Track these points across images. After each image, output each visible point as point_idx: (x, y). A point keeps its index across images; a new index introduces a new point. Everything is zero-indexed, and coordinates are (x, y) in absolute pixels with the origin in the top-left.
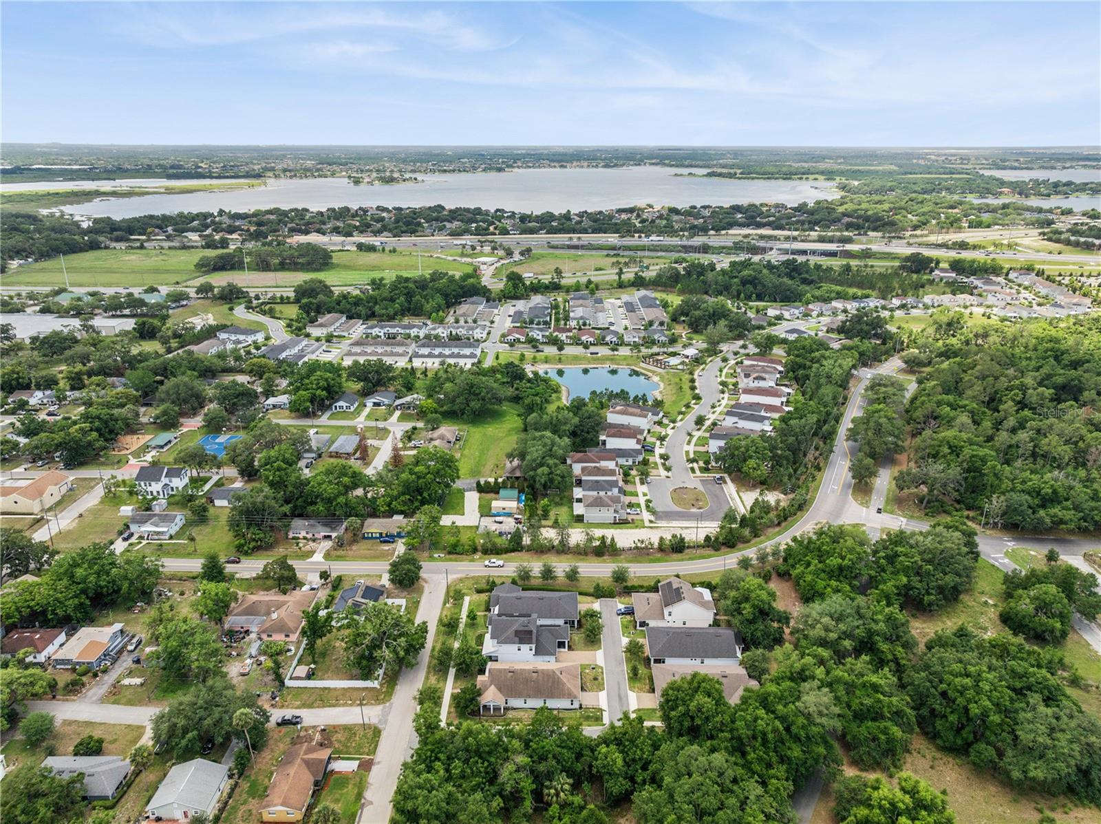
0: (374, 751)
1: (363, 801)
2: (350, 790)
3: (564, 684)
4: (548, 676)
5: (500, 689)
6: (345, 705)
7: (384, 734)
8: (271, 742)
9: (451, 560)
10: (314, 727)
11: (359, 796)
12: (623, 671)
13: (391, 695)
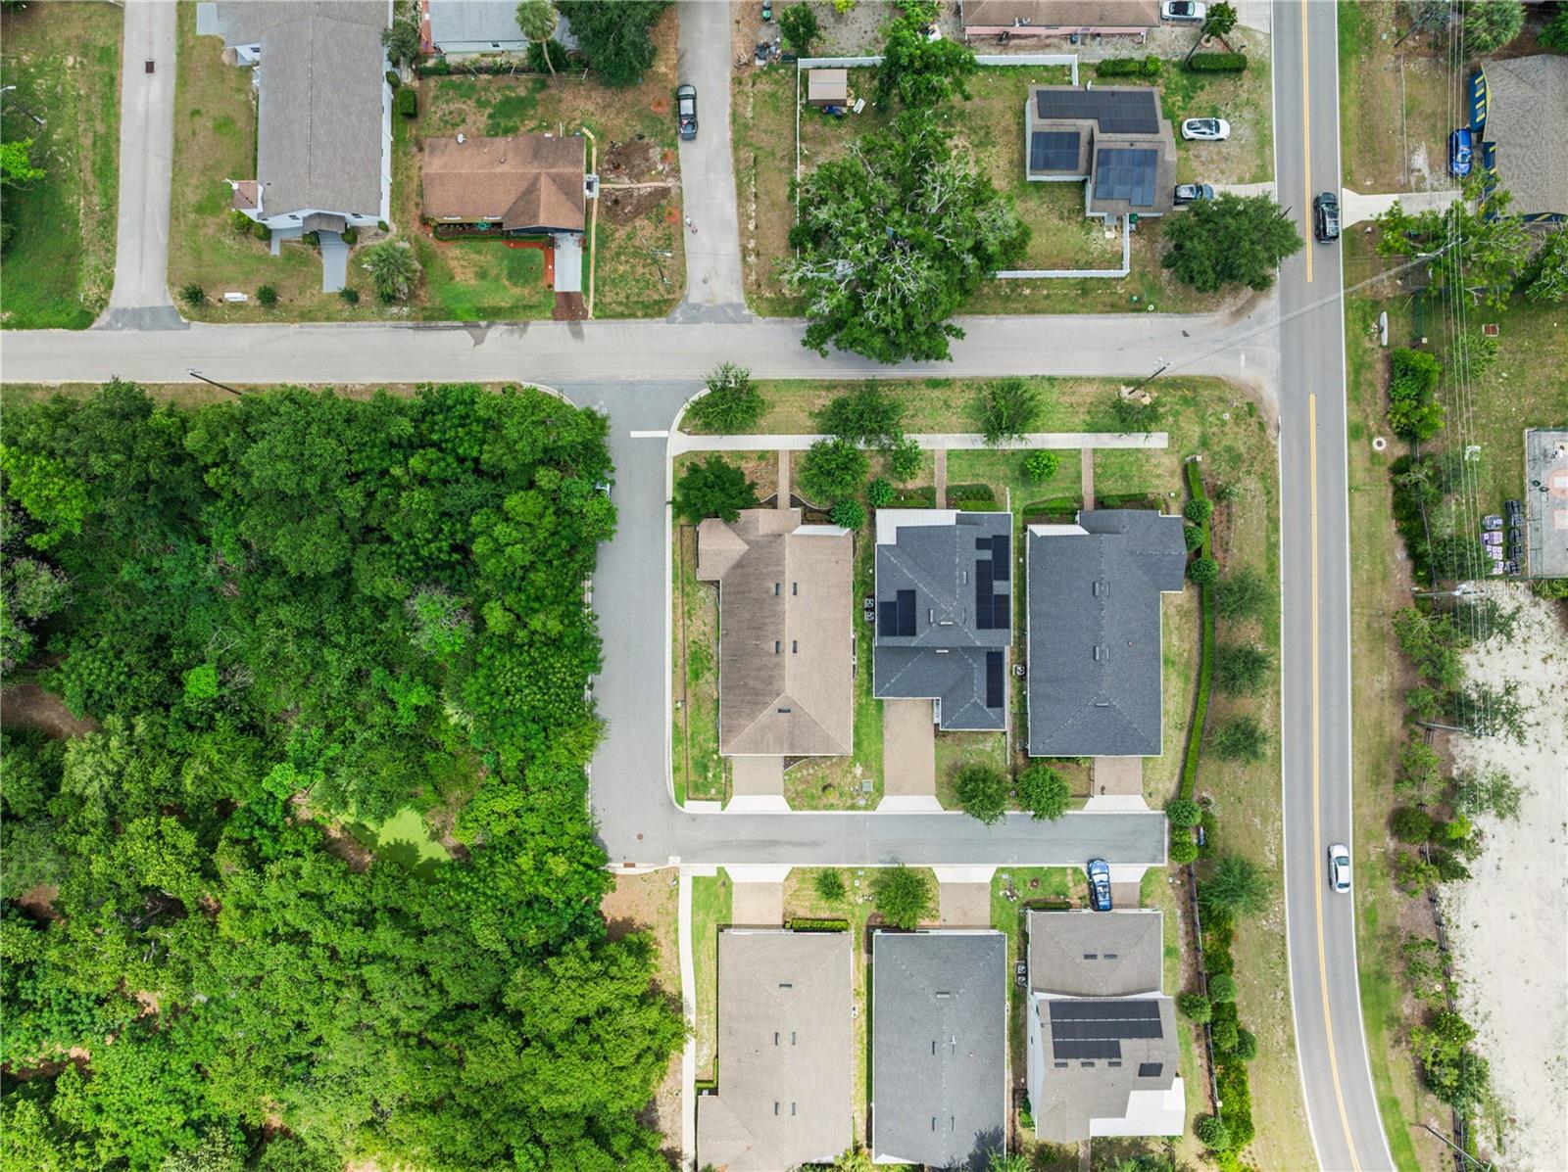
0: (604, 313)
1: (483, 323)
2: (508, 294)
3: (752, 716)
4: (769, 681)
5: (739, 565)
6: (743, 217)
7: (657, 325)
8: (630, 96)
9: (1358, 368)
10: (676, 172)
11: (493, 314)
12: (863, 859)
13: (774, 313)
